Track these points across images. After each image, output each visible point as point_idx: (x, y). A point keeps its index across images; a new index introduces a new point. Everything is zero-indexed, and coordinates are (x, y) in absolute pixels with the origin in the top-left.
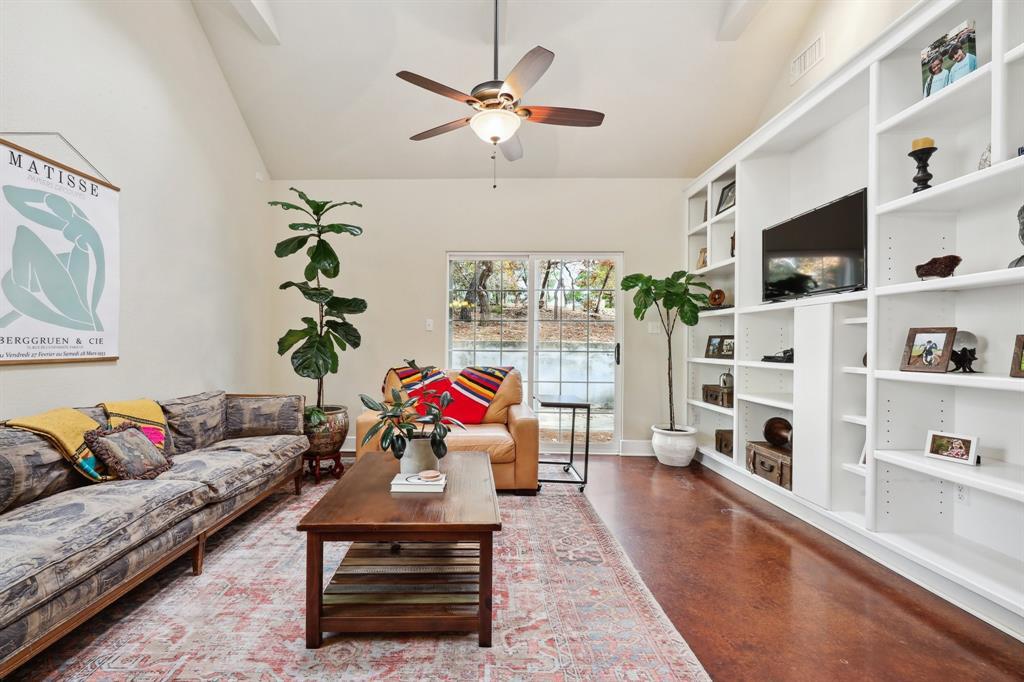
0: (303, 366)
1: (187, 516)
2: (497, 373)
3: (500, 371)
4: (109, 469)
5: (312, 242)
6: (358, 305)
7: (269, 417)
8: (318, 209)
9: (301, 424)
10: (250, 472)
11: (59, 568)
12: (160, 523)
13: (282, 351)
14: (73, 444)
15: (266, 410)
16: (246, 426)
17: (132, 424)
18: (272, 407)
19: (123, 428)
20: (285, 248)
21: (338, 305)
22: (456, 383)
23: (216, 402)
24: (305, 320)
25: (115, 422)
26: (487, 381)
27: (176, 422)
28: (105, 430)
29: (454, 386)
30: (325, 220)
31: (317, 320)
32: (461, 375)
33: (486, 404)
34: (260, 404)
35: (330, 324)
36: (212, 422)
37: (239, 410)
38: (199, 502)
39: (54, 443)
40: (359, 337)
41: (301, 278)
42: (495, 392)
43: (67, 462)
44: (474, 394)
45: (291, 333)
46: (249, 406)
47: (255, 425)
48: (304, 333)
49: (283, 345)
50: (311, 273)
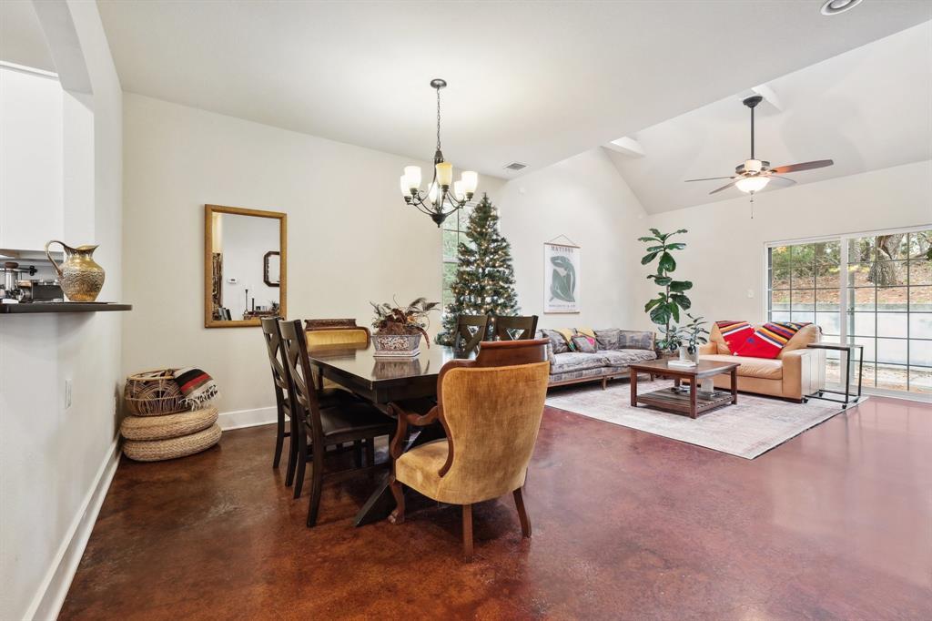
0: (656, 317)
1: (600, 367)
2: (794, 327)
3: (797, 325)
4: (577, 349)
5: (661, 254)
6: (688, 285)
7: (637, 341)
8: (664, 238)
9: (652, 345)
10: (624, 360)
11: (569, 365)
12: (591, 365)
13: (646, 311)
14: (569, 339)
15: (636, 338)
16: (627, 344)
17: (584, 336)
18: (638, 337)
19: (581, 336)
20: (646, 260)
21: (676, 285)
22: (758, 332)
23: (615, 333)
24: (660, 294)
25: (579, 334)
26: (783, 331)
27: (599, 338)
28: (576, 337)
29: (756, 333)
30: (668, 242)
31: (666, 294)
32: (764, 327)
33: (780, 347)
34: (634, 335)
35: (672, 296)
36: (613, 341)
37: (624, 337)
38: (604, 364)
39: (564, 338)
40: (690, 303)
41: (656, 273)
42: (788, 339)
43: (567, 344)
44: (773, 340)
45: (652, 301)
46: (629, 336)
47: (631, 344)
48: (659, 301)
49: (648, 307)
50: (660, 270)
